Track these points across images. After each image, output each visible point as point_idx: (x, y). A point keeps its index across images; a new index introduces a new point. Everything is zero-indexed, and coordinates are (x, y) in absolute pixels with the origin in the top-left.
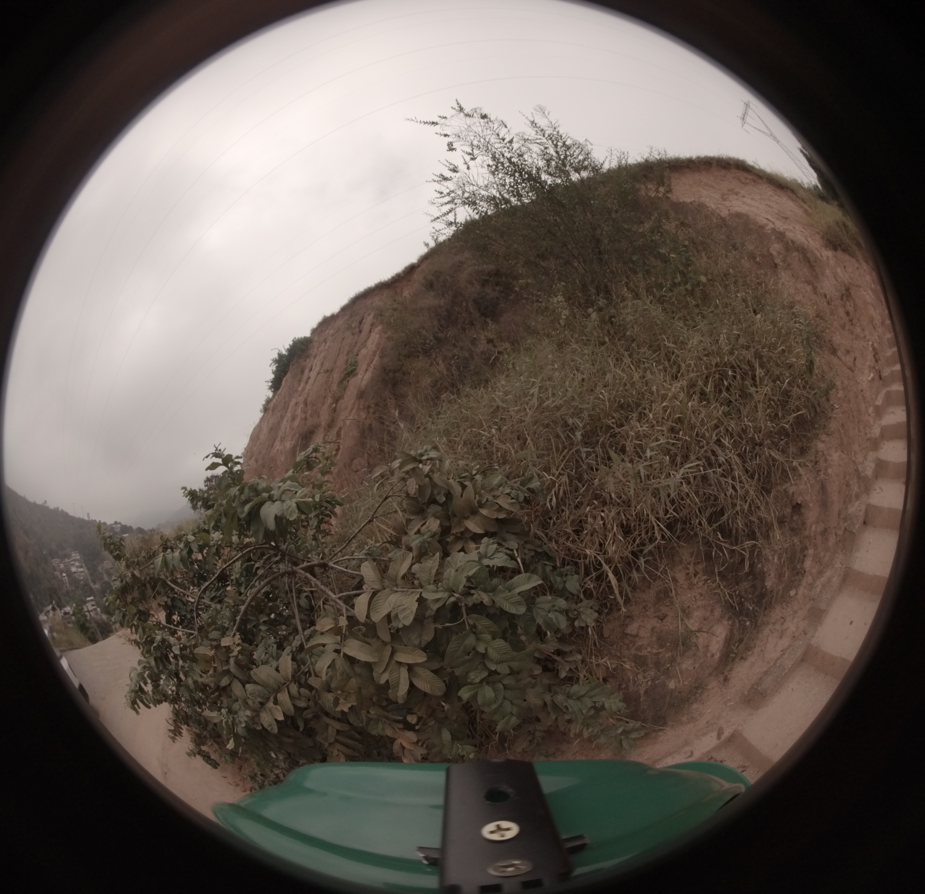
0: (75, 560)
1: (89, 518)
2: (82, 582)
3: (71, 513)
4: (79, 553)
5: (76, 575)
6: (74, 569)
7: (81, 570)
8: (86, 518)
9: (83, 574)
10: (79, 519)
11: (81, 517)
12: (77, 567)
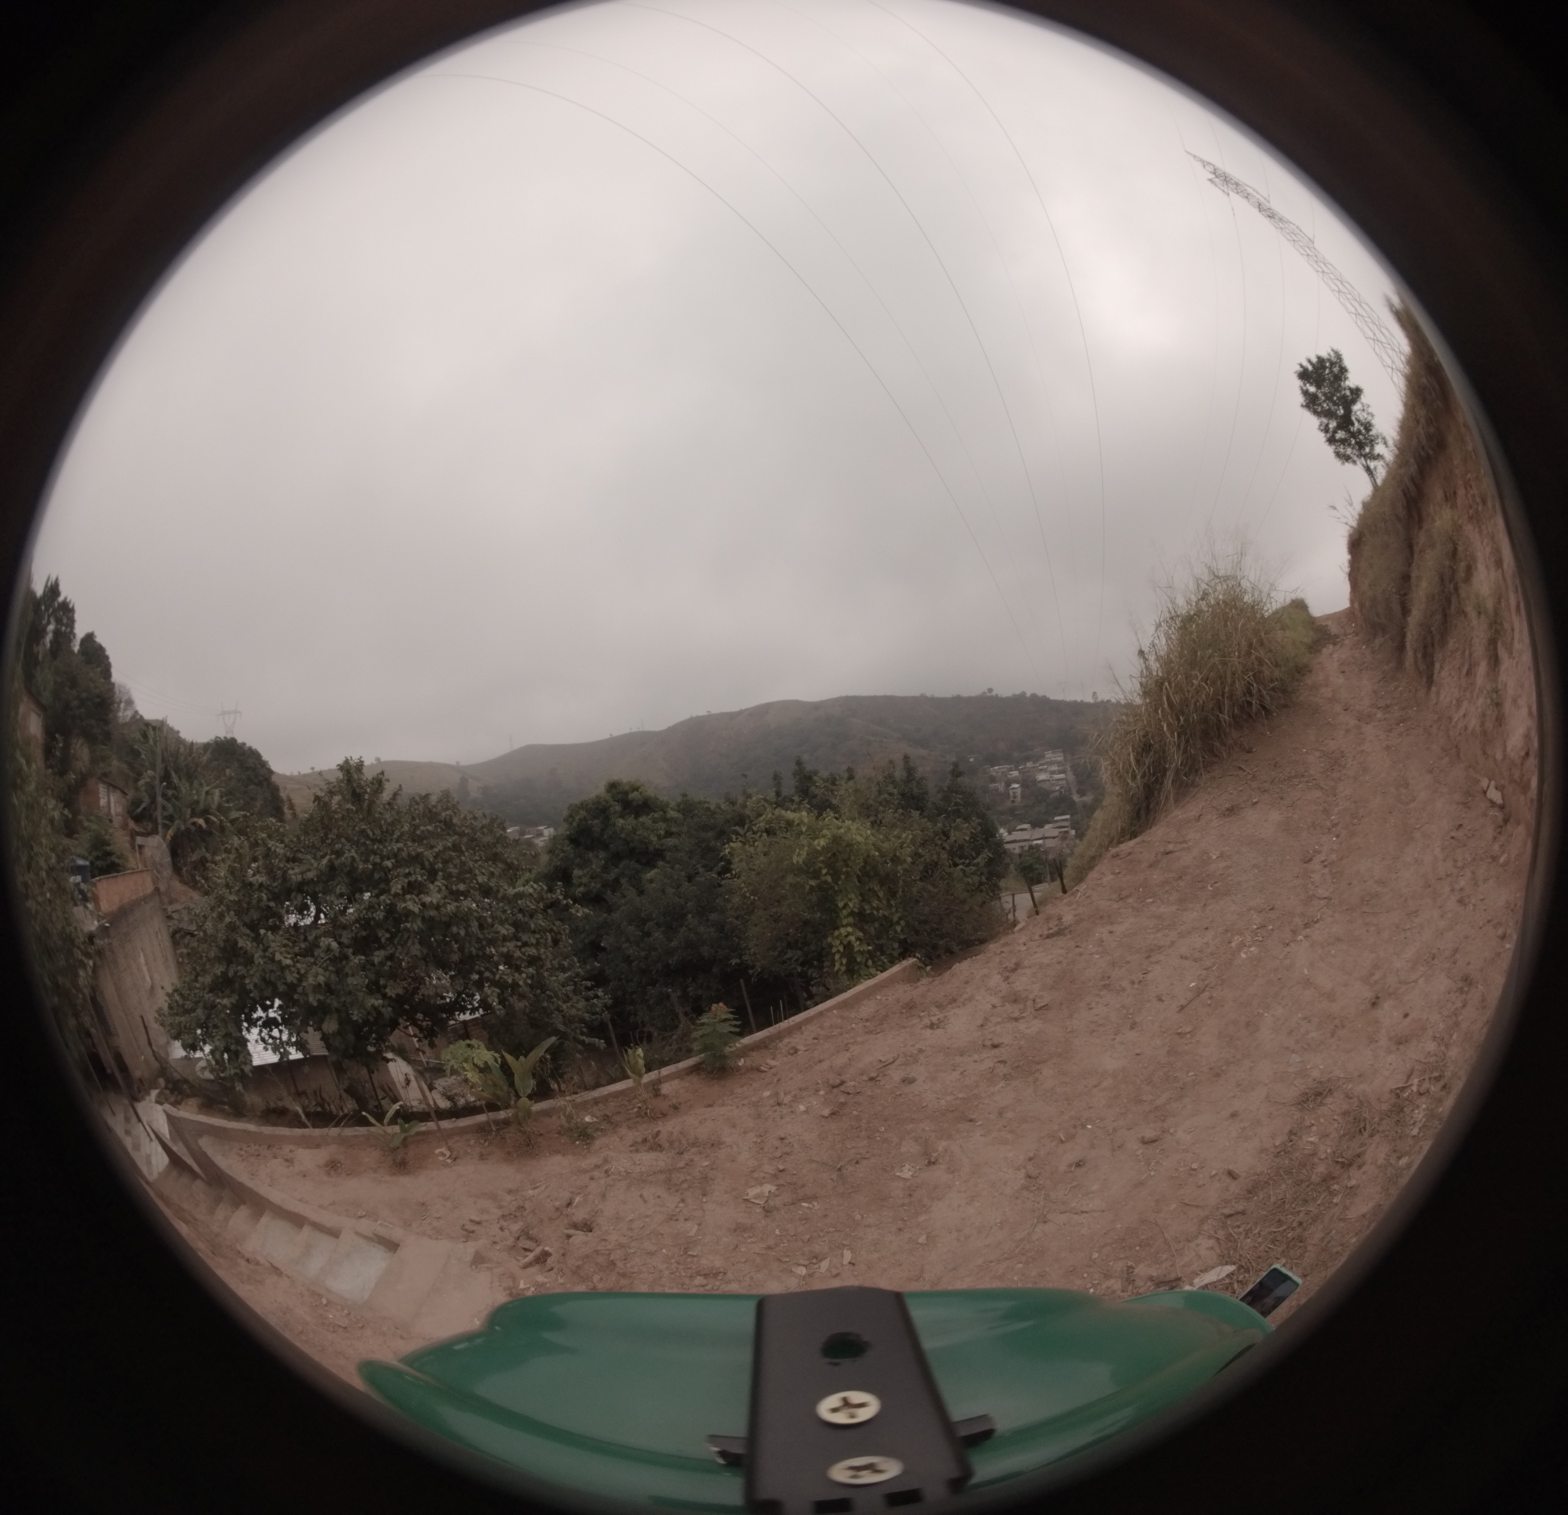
0: (1052, 763)
1: (1097, 698)
2: (1057, 794)
3: (1055, 695)
4: (1064, 752)
5: (1046, 786)
6: (1041, 777)
7: (1062, 776)
8: (1089, 699)
9: (1064, 782)
10: (1075, 702)
11: (1079, 700)
12: (1053, 773)
